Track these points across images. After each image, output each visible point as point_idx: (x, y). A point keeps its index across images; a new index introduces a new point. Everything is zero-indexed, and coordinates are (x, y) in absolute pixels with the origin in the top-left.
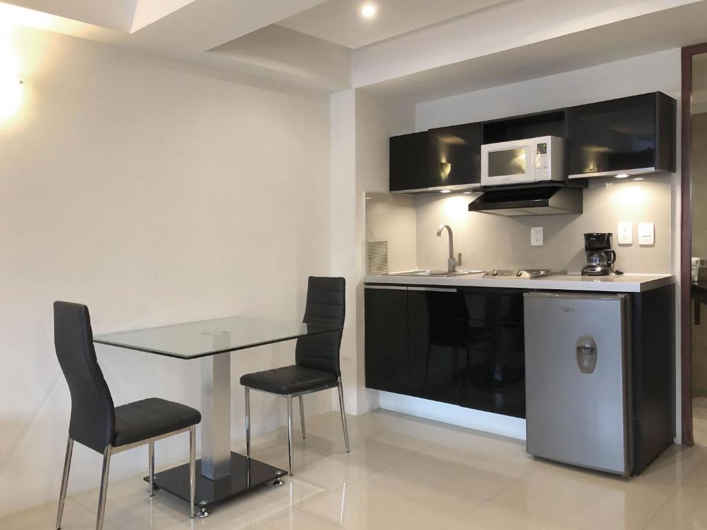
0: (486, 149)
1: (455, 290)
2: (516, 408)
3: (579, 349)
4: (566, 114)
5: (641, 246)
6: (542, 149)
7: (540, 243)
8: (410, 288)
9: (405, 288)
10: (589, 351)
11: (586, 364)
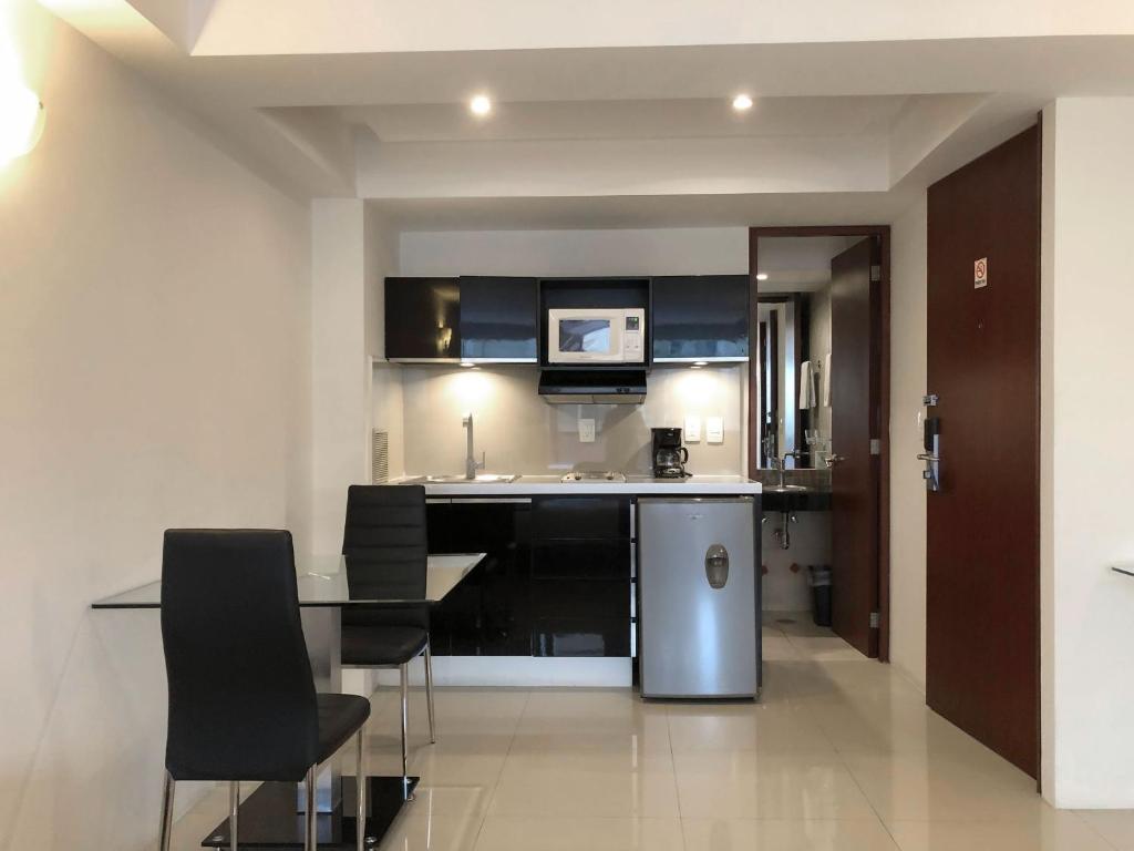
0: (555, 316)
1: (529, 501)
2: (616, 647)
3: (710, 562)
4: (651, 283)
5: (710, 444)
6: (631, 324)
7: (591, 438)
8: (455, 501)
9: (448, 501)
10: (720, 563)
11: (718, 577)
